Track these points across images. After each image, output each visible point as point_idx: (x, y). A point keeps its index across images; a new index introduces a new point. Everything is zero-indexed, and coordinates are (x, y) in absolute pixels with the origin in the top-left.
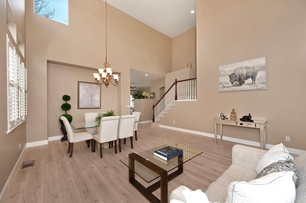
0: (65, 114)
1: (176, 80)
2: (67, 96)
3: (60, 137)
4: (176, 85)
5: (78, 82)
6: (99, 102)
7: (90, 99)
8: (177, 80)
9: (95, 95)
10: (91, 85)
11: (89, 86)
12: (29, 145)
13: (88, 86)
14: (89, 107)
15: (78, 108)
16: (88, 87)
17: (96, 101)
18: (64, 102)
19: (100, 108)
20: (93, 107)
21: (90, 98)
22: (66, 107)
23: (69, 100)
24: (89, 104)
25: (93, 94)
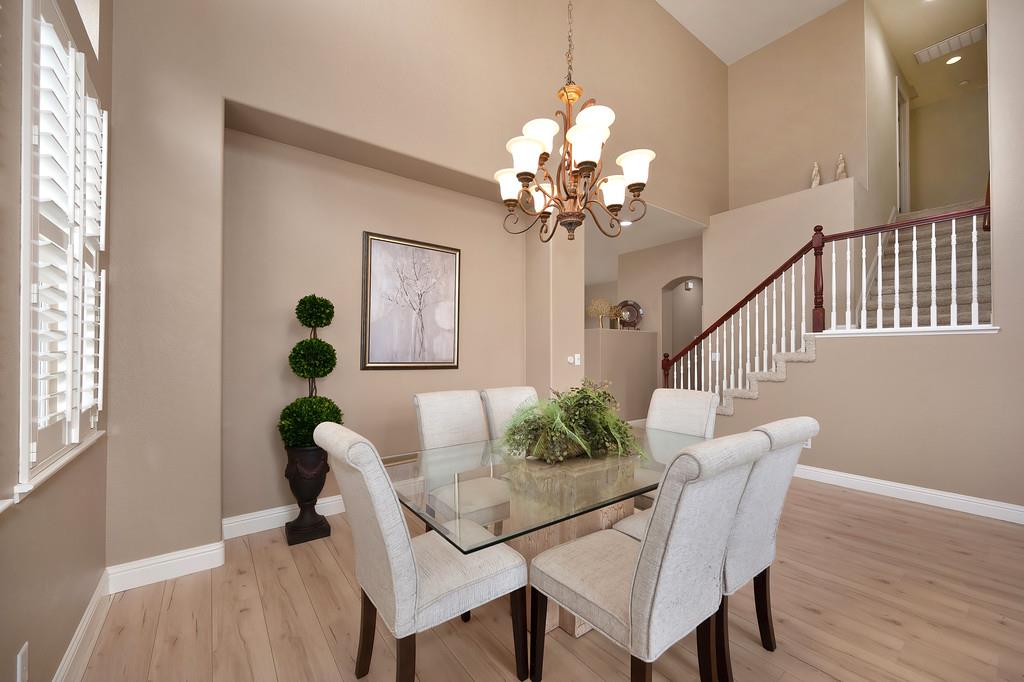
0: (308, 396)
1: (818, 229)
2: (322, 300)
3: (280, 515)
4: (818, 254)
5: (367, 234)
6: (450, 339)
7: (413, 324)
8: (826, 232)
9: (436, 302)
10: (419, 252)
11: (411, 260)
12: (121, 578)
13: (405, 257)
14: (409, 359)
15: (364, 368)
16: (405, 263)
17: (438, 331)
18: (306, 334)
19: (456, 367)
20: (427, 359)
21: (415, 314)
22: (313, 360)
23: (328, 324)
24: (411, 349)
25: (428, 298)
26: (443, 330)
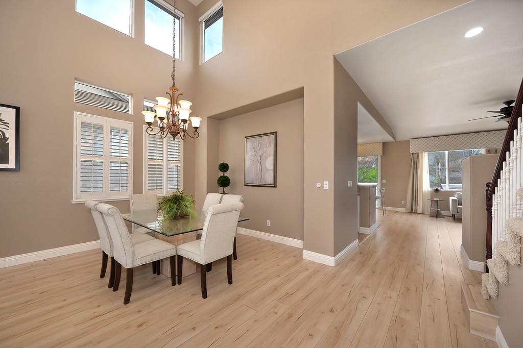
6: (272, 173)
7: (258, 168)
9: (266, 158)
11: (257, 142)
14: (257, 183)
16: (256, 145)
17: (267, 170)
18: (221, 174)
19: (276, 187)
20: (264, 183)
21: (259, 164)
24: (258, 178)
25: (263, 157)
26: (269, 170)
